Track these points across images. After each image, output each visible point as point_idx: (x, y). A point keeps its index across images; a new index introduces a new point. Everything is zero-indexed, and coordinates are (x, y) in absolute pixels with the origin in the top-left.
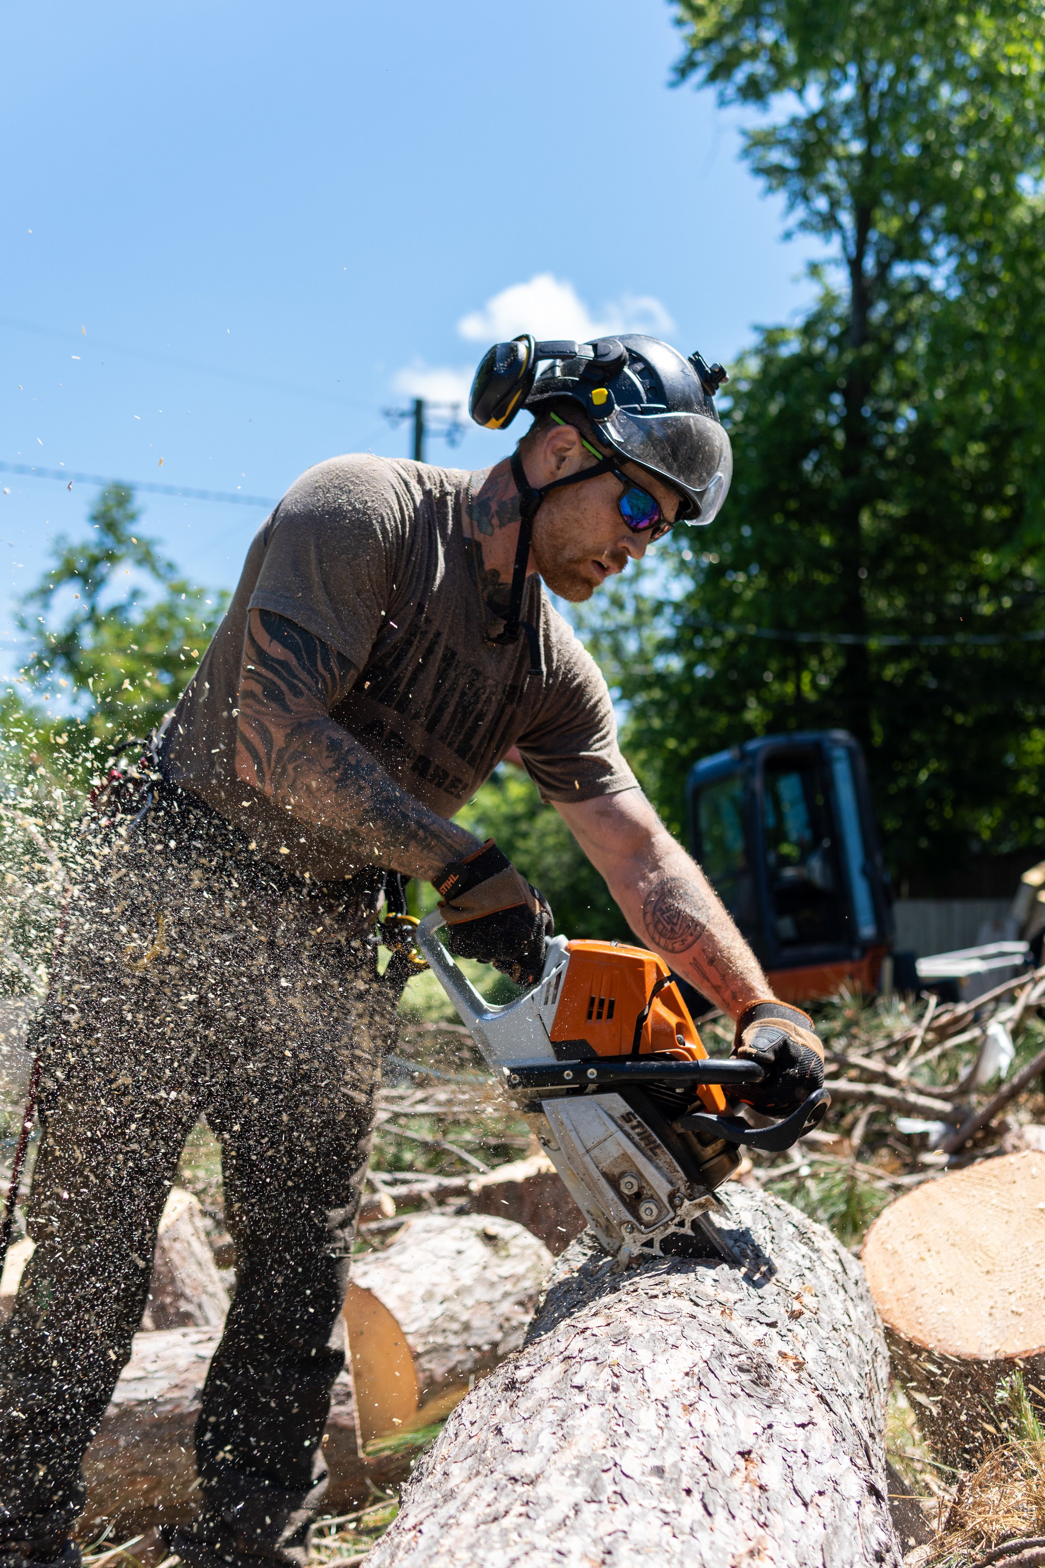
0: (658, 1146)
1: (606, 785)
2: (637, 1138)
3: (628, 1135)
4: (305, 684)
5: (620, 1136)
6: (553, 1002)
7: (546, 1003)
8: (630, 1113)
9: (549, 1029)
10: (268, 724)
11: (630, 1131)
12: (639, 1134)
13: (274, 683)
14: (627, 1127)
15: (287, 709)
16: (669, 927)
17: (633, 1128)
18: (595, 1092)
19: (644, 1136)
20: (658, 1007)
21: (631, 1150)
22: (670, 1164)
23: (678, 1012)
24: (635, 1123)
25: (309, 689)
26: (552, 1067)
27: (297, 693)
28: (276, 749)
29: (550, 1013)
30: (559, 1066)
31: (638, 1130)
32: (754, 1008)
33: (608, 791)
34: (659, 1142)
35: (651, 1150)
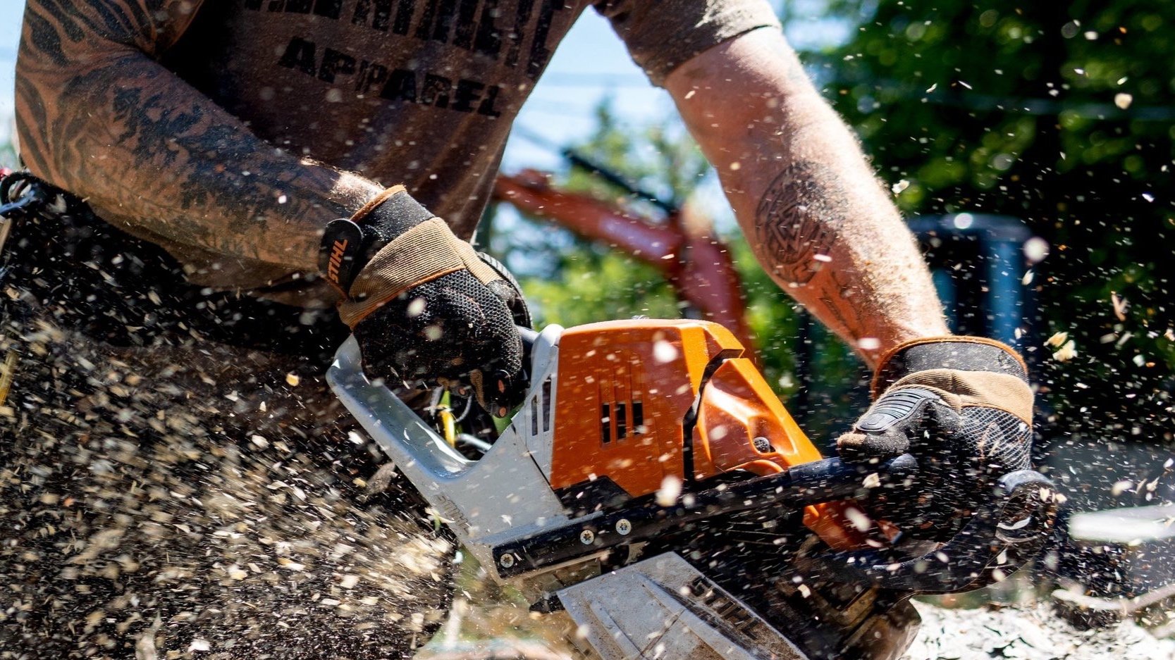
0: (756, 623)
1: (713, 27)
2: (718, 617)
3: (703, 616)
4: (86, 20)
5: (690, 617)
6: (546, 429)
7: (535, 432)
8: (699, 579)
9: (548, 474)
10: (39, 86)
11: (706, 608)
12: (720, 610)
13: (47, 23)
14: (700, 603)
15: (61, 60)
16: (785, 244)
17: (709, 602)
18: (640, 558)
19: (733, 613)
20: (717, 397)
21: (713, 637)
22: (781, 647)
23: (750, 396)
24: (709, 594)
25: (93, 27)
26: (561, 532)
27: (76, 35)
28: (49, 122)
29: (543, 446)
30: (574, 526)
31: (718, 604)
32: (903, 352)
33: (724, 33)
34: (755, 615)
35: (746, 631)
